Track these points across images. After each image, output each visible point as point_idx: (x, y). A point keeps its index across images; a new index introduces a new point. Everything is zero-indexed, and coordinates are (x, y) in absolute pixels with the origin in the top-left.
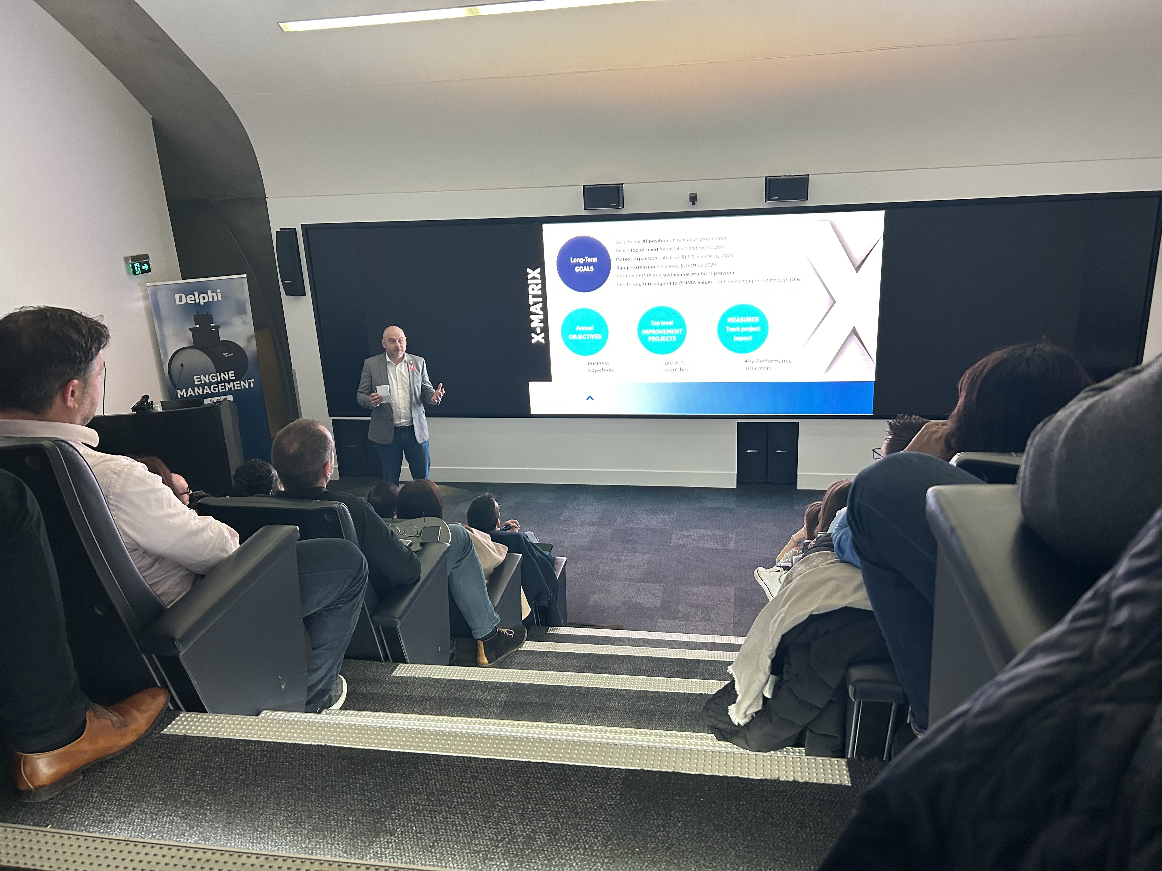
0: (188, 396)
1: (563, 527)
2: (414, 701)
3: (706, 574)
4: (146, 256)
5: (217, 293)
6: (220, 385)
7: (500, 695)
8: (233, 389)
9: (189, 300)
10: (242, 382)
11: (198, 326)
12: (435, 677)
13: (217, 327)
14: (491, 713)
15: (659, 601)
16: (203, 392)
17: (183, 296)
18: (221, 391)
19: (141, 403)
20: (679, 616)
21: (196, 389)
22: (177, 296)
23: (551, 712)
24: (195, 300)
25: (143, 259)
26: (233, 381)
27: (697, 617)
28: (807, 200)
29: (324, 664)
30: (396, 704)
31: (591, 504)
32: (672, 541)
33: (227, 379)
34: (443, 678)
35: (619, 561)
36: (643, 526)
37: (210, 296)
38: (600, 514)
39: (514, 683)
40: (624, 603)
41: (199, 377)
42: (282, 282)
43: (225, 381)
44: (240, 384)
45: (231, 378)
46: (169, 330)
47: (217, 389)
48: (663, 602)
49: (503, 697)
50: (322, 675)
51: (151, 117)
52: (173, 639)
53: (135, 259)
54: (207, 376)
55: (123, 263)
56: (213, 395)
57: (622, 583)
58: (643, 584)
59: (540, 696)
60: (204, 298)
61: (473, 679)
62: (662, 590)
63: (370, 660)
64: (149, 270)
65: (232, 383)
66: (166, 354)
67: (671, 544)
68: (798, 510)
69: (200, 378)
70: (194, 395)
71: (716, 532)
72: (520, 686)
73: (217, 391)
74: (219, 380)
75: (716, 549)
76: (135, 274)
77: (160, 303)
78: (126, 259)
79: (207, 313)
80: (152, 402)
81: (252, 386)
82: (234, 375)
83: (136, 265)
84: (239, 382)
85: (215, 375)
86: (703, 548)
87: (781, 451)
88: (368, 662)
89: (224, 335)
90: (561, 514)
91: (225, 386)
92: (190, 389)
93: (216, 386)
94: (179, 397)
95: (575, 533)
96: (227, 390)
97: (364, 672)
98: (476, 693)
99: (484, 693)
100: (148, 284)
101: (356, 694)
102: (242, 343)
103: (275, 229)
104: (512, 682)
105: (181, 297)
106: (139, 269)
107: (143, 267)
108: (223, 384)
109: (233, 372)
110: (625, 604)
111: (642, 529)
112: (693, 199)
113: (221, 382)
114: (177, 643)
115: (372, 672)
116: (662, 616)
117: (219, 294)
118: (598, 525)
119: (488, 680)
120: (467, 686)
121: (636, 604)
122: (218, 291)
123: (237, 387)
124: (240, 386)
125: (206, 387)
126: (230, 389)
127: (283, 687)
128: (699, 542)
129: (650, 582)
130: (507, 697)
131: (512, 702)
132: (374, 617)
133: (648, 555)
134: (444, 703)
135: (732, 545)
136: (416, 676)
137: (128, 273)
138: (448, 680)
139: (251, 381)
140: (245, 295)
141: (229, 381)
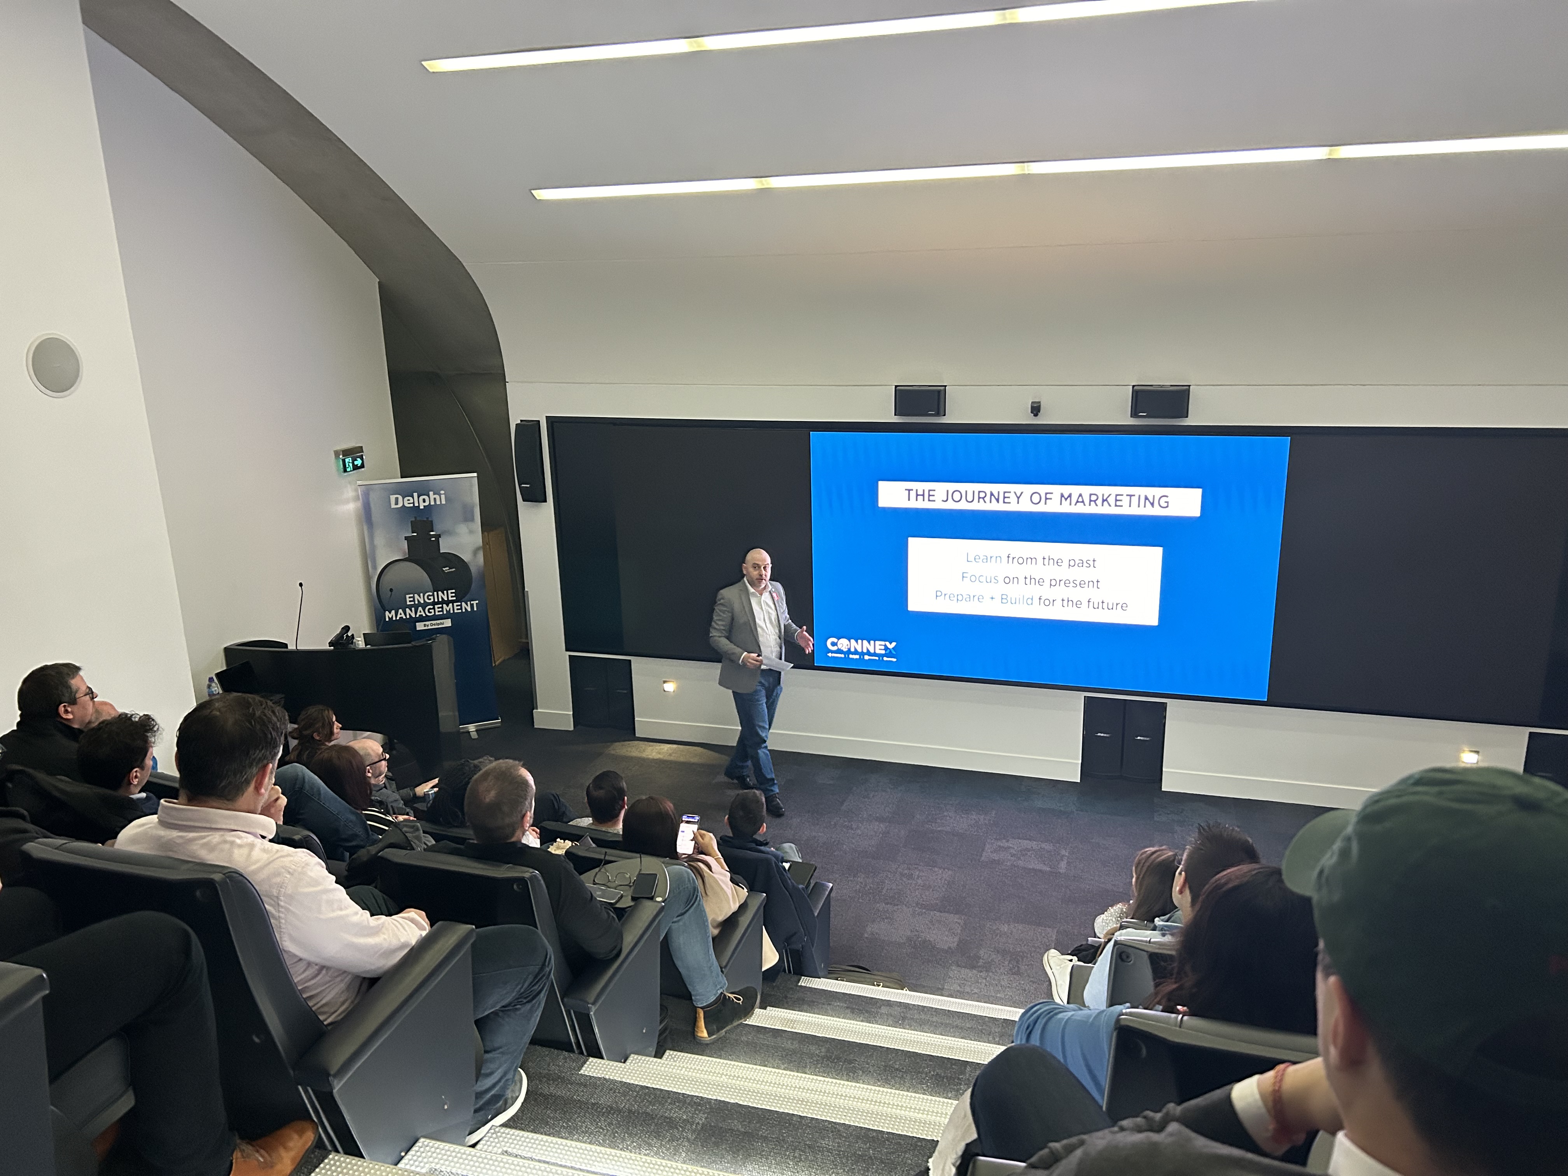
0: (398, 618)
1: (845, 821)
2: (600, 1112)
3: (1023, 907)
4: (361, 449)
5: (440, 495)
6: (436, 606)
7: (697, 1115)
8: (452, 612)
9: (408, 502)
10: (463, 603)
11: (415, 534)
12: (628, 1081)
13: (438, 537)
14: (684, 1138)
15: (956, 939)
16: (416, 614)
17: (400, 498)
18: (437, 613)
19: (340, 637)
20: (979, 964)
21: (408, 610)
22: (393, 498)
23: (753, 1145)
24: (413, 503)
25: (355, 452)
26: (453, 602)
27: (1002, 968)
28: (1187, 417)
29: (498, 1069)
30: (579, 1113)
31: (884, 791)
32: (984, 854)
33: (446, 599)
34: (636, 1083)
35: (910, 877)
36: (948, 829)
37: (432, 499)
38: (894, 806)
39: (716, 1100)
40: (909, 939)
41: (412, 595)
42: (519, 485)
43: (443, 602)
44: (461, 605)
45: (450, 599)
46: (380, 540)
47: (432, 611)
48: (960, 941)
49: (701, 1119)
50: (497, 1079)
51: (378, 280)
52: (329, 1075)
53: (347, 453)
54: (422, 595)
55: (333, 458)
56: (427, 618)
57: (911, 909)
58: (938, 914)
59: (743, 1121)
60: (424, 501)
61: (670, 1089)
62: (962, 924)
63: (558, 1049)
64: (362, 466)
65: (451, 605)
66: (375, 567)
67: (983, 859)
68: (1158, 822)
69: (413, 597)
70: (404, 617)
71: (1043, 845)
72: (722, 1104)
73: (433, 613)
74: (436, 600)
75: (1040, 871)
76: (345, 471)
77: (372, 505)
78: (337, 454)
79: (428, 518)
80: (353, 635)
81: (475, 609)
82: (454, 595)
83: (347, 460)
84: (460, 604)
85: (431, 594)
86: (1024, 868)
87: (1142, 738)
88: (556, 1051)
89: (445, 546)
90: (842, 803)
91: (442, 607)
92: (400, 611)
93: (432, 607)
94: (387, 620)
95: (859, 832)
96: (445, 612)
97: (549, 1065)
98: (672, 1109)
99: (680, 1110)
100: (359, 483)
101: (536, 1094)
102: (466, 557)
103: (514, 420)
104: (714, 1098)
105: (397, 499)
106: (351, 465)
107: (356, 463)
108: (440, 606)
109: (454, 591)
110: (911, 941)
111: (946, 832)
112: (1036, 410)
113: (438, 603)
114: (331, 1078)
115: (559, 1066)
116: (957, 963)
117: (443, 497)
118: (889, 822)
119: (688, 1093)
120: (663, 1098)
121: (925, 941)
122: (442, 492)
123: (458, 609)
124: (461, 609)
125: (420, 609)
126: (448, 612)
127: (446, 1107)
128: (1019, 859)
129: (947, 912)
130: (706, 1118)
131: (711, 1126)
132: (565, 1000)
133: (950, 872)
134: (633, 1118)
135: (1063, 866)
136: (607, 1077)
137: (338, 470)
138: (642, 1086)
139: (475, 603)
140: (475, 498)
141: (447, 603)
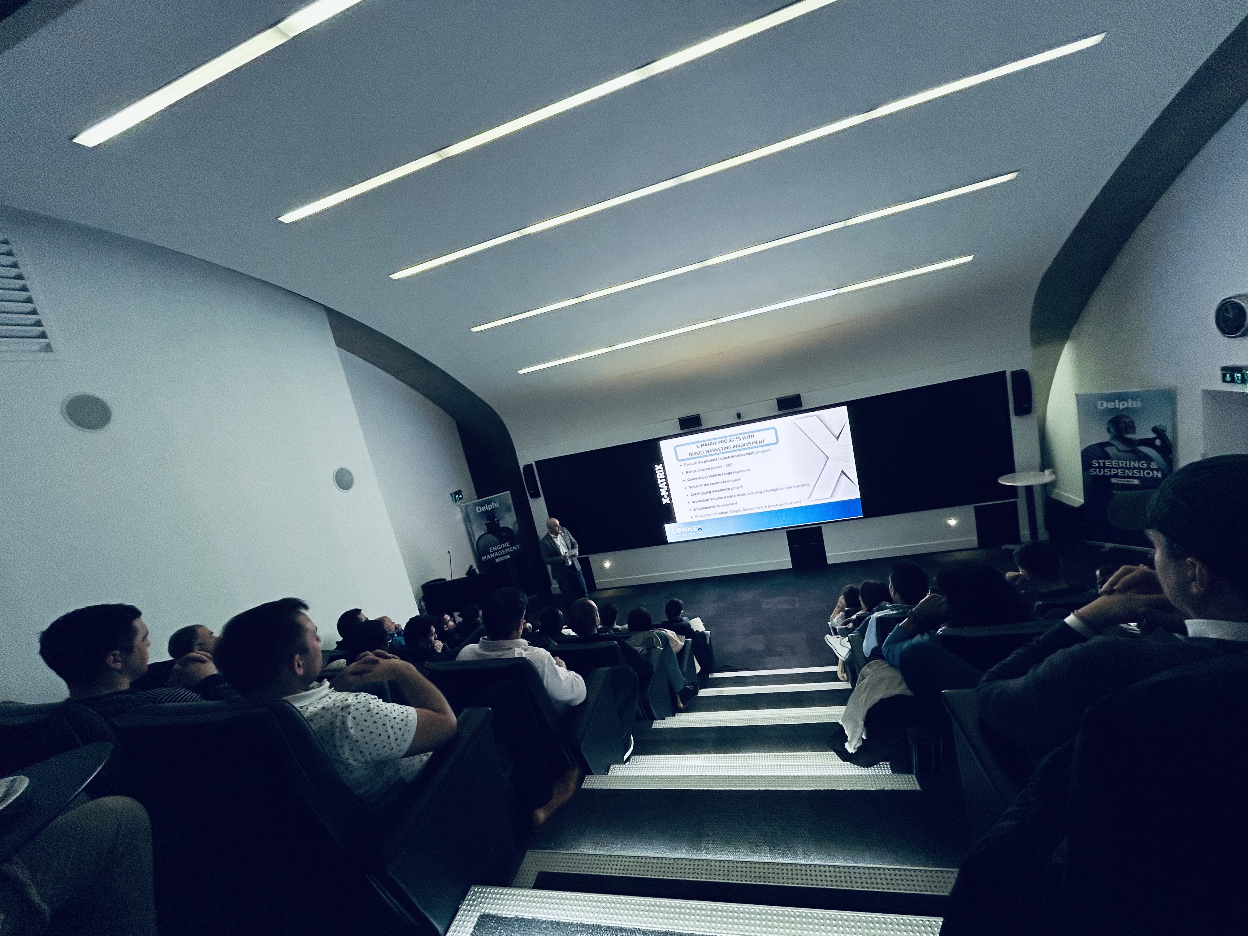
3: (787, 626)
4: (460, 491)
9: (483, 509)
13: (498, 521)
15: (764, 645)
20: (776, 654)
22: (477, 508)
24: (486, 509)
27: (787, 653)
28: (802, 406)
32: (763, 607)
35: (735, 623)
37: (493, 505)
42: (528, 491)
49: (713, 735)
50: (626, 735)
51: (456, 421)
52: (577, 741)
53: (455, 493)
55: (450, 496)
56: (500, 556)
57: (740, 637)
58: (752, 636)
60: (490, 507)
62: (764, 639)
66: (474, 538)
68: (830, 577)
71: (787, 598)
75: (789, 609)
76: (456, 501)
77: (469, 513)
83: (456, 496)
86: (781, 609)
87: (814, 544)
100: (462, 505)
103: (521, 466)
105: (479, 509)
106: (458, 498)
111: (744, 601)
112: (739, 416)
113: (503, 549)
115: (643, 727)
116: (768, 655)
117: (497, 504)
122: (497, 502)
128: (778, 605)
129: (756, 635)
131: (719, 738)
133: (751, 618)
135: (797, 605)
136: (664, 727)
137: (453, 501)
140: (510, 501)
141: (507, 548)
